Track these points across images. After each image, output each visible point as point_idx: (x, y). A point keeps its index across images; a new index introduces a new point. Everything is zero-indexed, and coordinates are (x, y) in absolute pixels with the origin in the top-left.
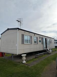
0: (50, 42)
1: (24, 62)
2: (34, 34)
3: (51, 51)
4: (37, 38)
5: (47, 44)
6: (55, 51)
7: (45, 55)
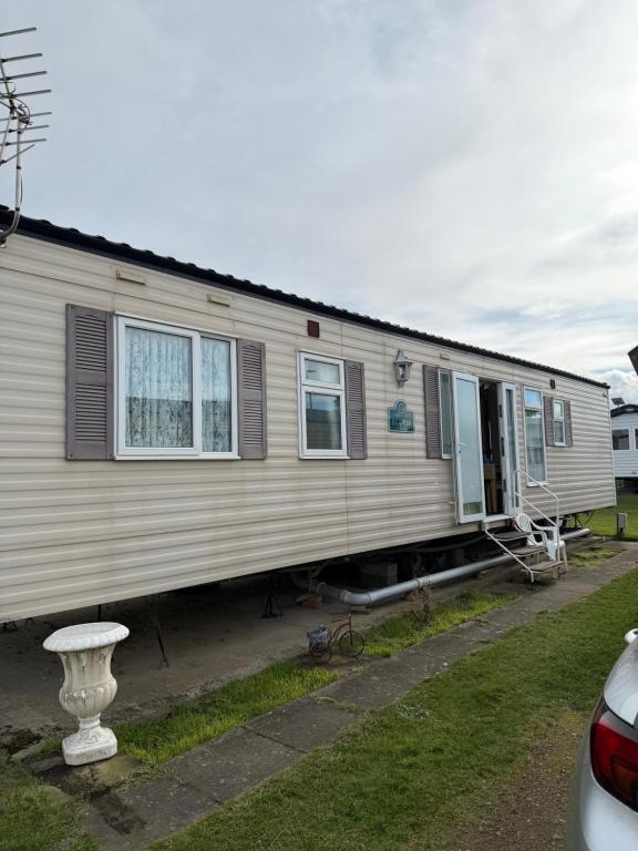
0: (555, 431)
1: (94, 741)
2: (303, 317)
3: (555, 544)
4: (355, 373)
5: (506, 461)
6: (619, 536)
7: (465, 600)
